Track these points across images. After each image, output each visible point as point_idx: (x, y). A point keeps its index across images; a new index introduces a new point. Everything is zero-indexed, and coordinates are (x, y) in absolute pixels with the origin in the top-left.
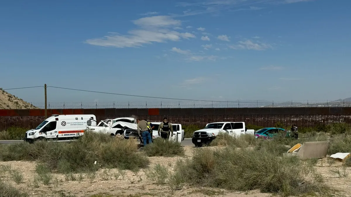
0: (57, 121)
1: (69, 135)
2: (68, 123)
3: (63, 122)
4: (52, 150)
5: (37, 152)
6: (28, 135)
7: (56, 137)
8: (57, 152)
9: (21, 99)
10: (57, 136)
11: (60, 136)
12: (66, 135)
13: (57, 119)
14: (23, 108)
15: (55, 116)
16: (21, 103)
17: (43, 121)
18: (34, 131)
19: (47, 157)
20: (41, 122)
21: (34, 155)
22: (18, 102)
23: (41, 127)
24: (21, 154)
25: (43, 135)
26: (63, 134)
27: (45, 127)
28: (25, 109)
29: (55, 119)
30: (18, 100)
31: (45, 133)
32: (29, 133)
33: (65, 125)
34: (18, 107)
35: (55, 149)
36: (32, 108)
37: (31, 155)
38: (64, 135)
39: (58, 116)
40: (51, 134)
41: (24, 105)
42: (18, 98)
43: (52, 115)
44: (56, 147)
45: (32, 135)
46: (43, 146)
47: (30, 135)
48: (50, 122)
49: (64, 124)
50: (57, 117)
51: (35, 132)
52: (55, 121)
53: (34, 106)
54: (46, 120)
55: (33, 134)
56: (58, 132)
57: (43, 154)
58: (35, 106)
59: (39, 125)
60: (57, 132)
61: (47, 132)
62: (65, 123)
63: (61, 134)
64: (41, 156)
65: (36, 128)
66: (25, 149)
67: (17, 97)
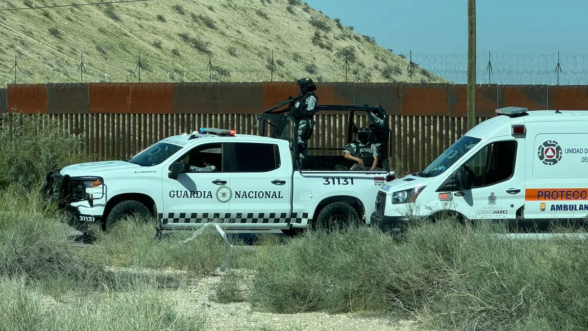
0: (520, 141)
1: (573, 208)
2: (570, 151)
3: (546, 144)
4: (486, 270)
5: (418, 275)
6: (389, 200)
7: (514, 216)
8: (509, 280)
9: (368, 39)
10: (520, 212)
11: (534, 211)
12: (559, 208)
13: (519, 131)
14: (377, 78)
15: (513, 116)
16: (366, 57)
17: (453, 142)
18: (418, 182)
19: (465, 301)
20: (447, 147)
21: (407, 292)
22: (352, 49)
23: (448, 164)
24: (352, 285)
25: (458, 204)
26: (549, 203)
27: (464, 165)
28: (383, 81)
29: (510, 131)
30: (354, 43)
31: (463, 194)
32: (395, 194)
33: (555, 162)
34: (355, 73)
35: (499, 270)
36: (417, 78)
37: (396, 291)
38: (553, 208)
39: (524, 114)
40: (492, 199)
41: (382, 65)
42: (355, 33)
43: (497, 111)
44: (504, 258)
45: (405, 201)
46: (447, 253)
47: (396, 201)
48: (489, 145)
49: (550, 153)
50: (518, 121)
51: (421, 189)
52: (512, 138)
53: (424, 72)
54: (471, 134)
55: (411, 196)
56: (523, 193)
57: (446, 288)
58: (427, 68)
59: (435, 157)
60: (518, 191)
61: (473, 190)
62: (559, 148)
63: (536, 204)
64: (437, 299)
65: (427, 171)
66: (370, 263)
67: (352, 28)
